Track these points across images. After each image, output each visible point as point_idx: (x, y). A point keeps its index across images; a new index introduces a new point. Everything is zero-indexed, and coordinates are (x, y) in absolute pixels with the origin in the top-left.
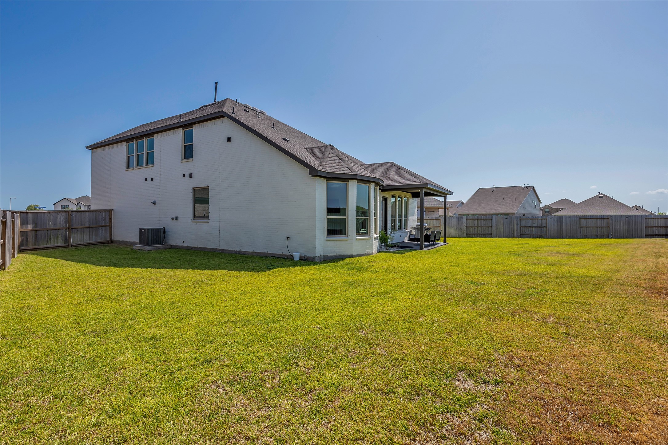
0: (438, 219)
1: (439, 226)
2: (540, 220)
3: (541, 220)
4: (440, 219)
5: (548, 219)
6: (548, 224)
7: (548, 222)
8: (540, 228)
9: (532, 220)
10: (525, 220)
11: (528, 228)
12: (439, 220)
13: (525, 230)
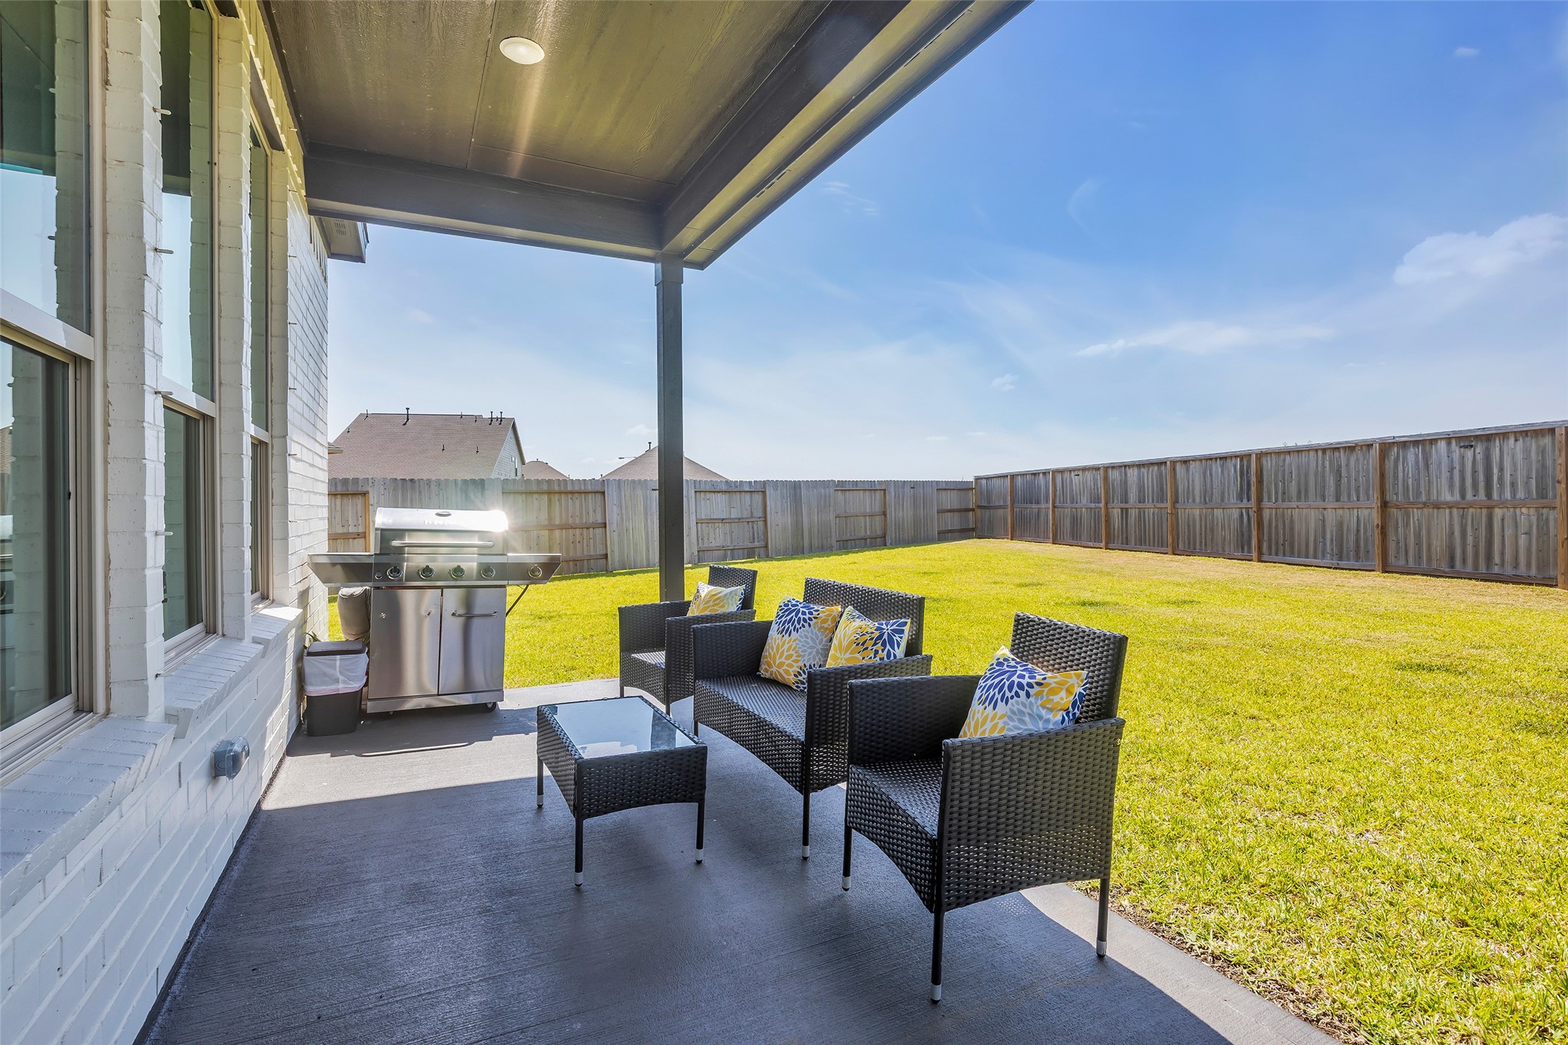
0: (353, 494)
1: (361, 530)
2: (748, 496)
3: (749, 494)
4: (365, 494)
5: (767, 492)
6: (768, 508)
7: (768, 504)
8: (748, 522)
9: (727, 494)
10: (708, 494)
11: (717, 525)
12: (359, 501)
13: (708, 534)
